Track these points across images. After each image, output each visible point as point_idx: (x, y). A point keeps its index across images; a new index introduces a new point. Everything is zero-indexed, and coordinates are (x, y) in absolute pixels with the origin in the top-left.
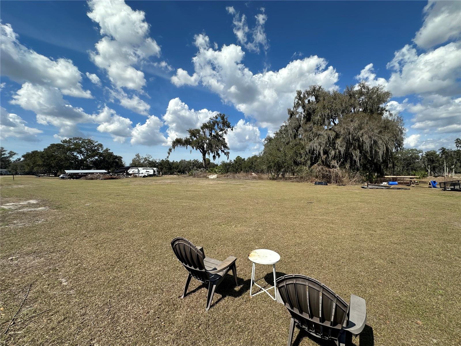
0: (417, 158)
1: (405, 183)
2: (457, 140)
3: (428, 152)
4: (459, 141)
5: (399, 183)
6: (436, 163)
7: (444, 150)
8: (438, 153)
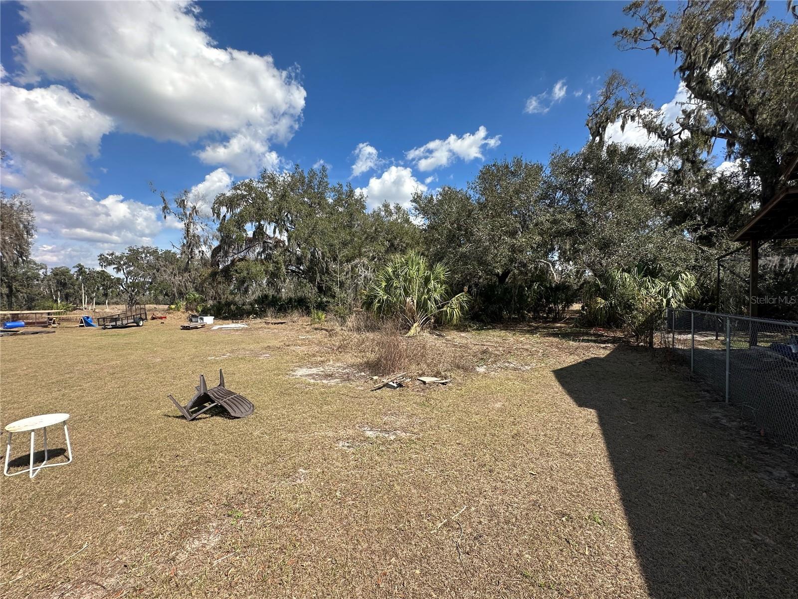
0: (37, 277)
1: (38, 323)
2: (101, 255)
3: (56, 268)
4: (103, 258)
5: (28, 324)
6: (70, 288)
7: (82, 269)
8: (72, 272)
